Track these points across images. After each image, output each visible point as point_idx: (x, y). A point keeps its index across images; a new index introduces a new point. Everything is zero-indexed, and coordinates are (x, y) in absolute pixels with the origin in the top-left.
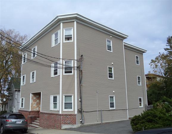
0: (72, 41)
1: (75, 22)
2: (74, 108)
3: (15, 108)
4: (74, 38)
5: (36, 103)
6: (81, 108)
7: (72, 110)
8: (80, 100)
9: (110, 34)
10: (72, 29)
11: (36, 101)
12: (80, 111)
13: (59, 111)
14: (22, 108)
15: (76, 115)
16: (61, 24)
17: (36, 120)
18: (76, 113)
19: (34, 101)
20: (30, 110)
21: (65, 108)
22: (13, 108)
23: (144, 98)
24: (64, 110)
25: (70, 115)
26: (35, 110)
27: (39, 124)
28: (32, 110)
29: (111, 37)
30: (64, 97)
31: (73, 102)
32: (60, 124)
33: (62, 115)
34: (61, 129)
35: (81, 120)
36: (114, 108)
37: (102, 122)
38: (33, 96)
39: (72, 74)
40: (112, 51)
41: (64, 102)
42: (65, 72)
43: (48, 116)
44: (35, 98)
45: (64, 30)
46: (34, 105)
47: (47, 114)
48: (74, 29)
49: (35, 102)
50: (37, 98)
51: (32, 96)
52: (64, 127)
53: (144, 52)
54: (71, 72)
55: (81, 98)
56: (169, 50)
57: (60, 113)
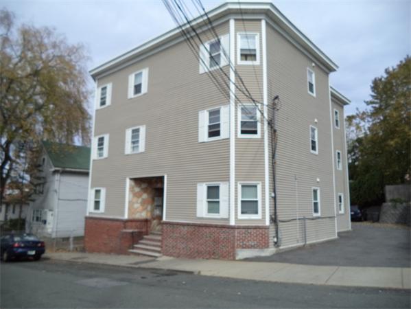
0: (257, 63)
1: (263, 23)
2: (264, 213)
3: (51, 213)
4: (261, 58)
5: (140, 200)
6: (275, 213)
7: (258, 216)
8: (273, 195)
9: (313, 59)
10: (257, 37)
11: (141, 196)
12: (274, 220)
13: (228, 220)
14: (96, 211)
15: (266, 228)
16: (232, 23)
17: (142, 239)
18: (267, 223)
19: (135, 195)
20: (126, 217)
21: (242, 213)
22: (46, 213)
23: (345, 196)
24: (241, 217)
25: (256, 228)
26: (137, 216)
27: (159, 249)
28: (131, 218)
29: (313, 64)
30: (239, 187)
31: (259, 199)
32: (233, 247)
33: (239, 228)
34: (234, 259)
35: (275, 240)
36: (319, 214)
37: (306, 242)
38: (133, 183)
39: (258, 136)
40: (314, 95)
41: (240, 199)
42: (243, 132)
43: (191, 229)
44: (137, 190)
45: (239, 37)
46: (136, 206)
47: (188, 225)
48: (261, 37)
49: (138, 198)
50: (142, 189)
51: (130, 185)
52: (242, 254)
53: (346, 104)
54: (255, 132)
55: (274, 192)
56: (374, 105)
57: (232, 223)
